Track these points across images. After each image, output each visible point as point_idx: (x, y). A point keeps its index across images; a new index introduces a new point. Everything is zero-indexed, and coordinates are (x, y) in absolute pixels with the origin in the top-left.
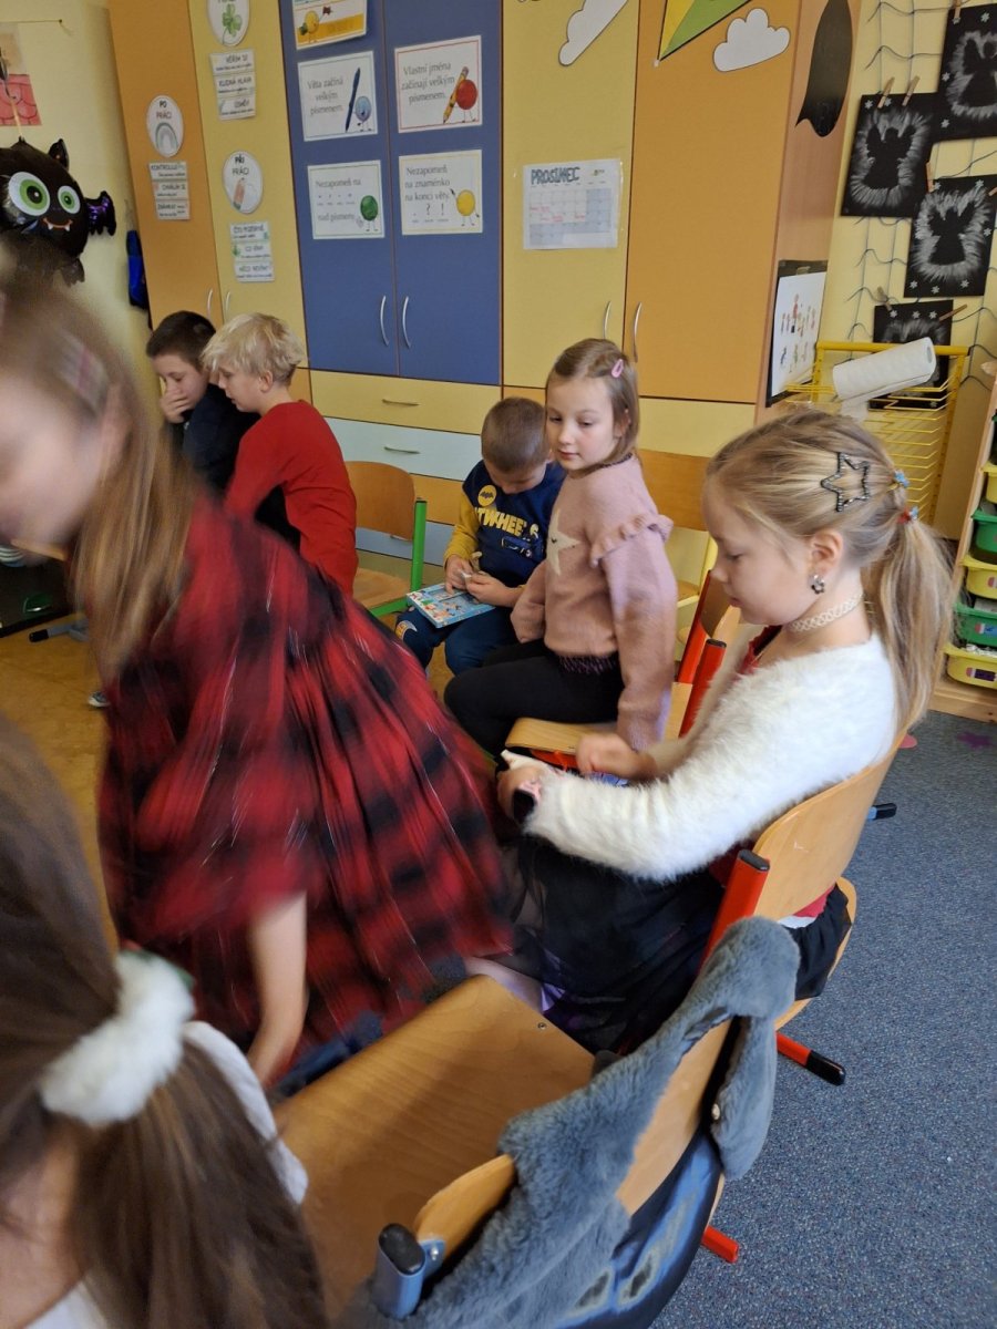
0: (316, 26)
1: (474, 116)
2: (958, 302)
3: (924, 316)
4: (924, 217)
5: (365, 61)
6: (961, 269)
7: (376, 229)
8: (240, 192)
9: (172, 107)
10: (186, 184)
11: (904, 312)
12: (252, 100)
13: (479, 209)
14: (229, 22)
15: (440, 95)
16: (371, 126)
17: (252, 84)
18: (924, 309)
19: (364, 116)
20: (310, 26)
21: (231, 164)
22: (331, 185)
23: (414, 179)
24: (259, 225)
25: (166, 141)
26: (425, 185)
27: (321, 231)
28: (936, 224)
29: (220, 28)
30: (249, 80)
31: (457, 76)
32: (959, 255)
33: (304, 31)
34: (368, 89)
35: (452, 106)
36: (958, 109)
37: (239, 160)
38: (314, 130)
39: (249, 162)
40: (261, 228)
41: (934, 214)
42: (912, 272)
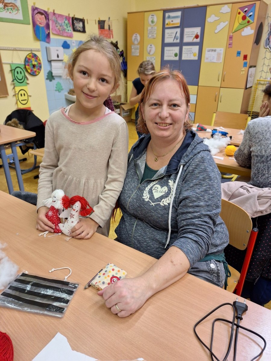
0: (170, 24)
1: (198, 40)
5: (178, 30)
7: (177, 58)
8: (150, 51)
9: (138, 36)
10: (139, 49)
12: (155, 36)
13: (197, 55)
14: (152, 22)
15: (192, 36)
16: (178, 41)
17: (156, 32)
19: (177, 39)
20: (169, 23)
21: (149, 46)
22: (169, 50)
23: (185, 50)
24: (153, 57)
25: (136, 41)
26: (187, 51)
27: (166, 58)
29: (150, 23)
30: (155, 32)
31: (196, 33)
33: (167, 24)
34: (178, 35)
35: (194, 38)
37: (151, 45)
38: (167, 41)
39: (153, 46)
40: (153, 58)
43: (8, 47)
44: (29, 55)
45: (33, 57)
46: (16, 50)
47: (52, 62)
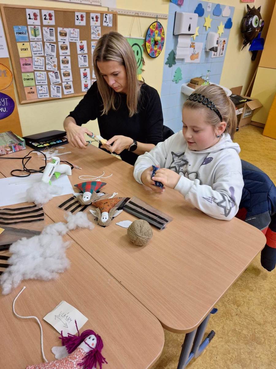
43: (129, 11)
44: (153, 24)
45: (157, 28)
46: (138, 16)
47: (179, 37)
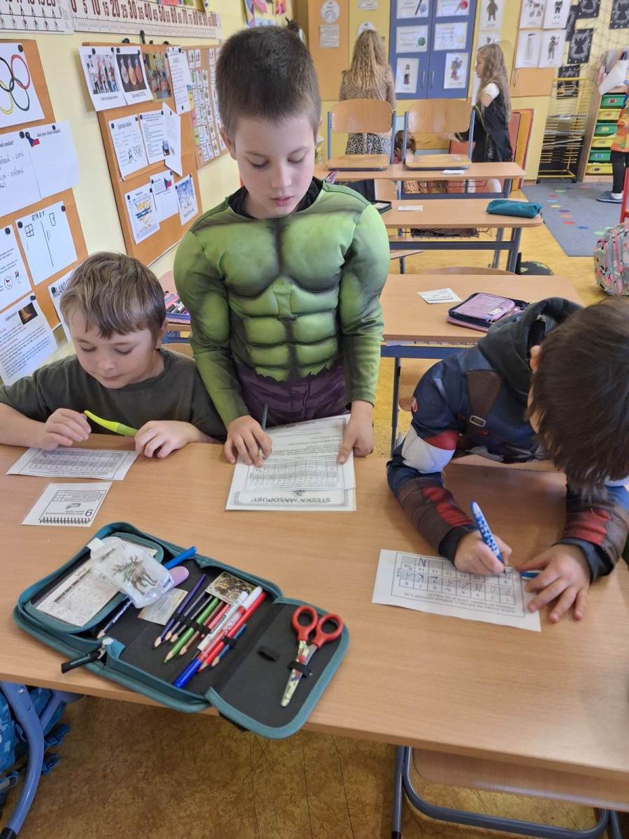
2: (582, 65)
3: (572, 70)
4: (573, 41)
6: (582, 55)
7: (424, 48)
9: (335, 4)
10: (338, 32)
11: (567, 69)
13: (465, 41)
15: (454, 4)
16: (426, 14)
18: (572, 68)
21: (362, 26)
22: (407, 34)
23: (441, 32)
25: (330, 17)
26: (445, 33)
27: (400, 49)
28: (576, 42)
32: (582, 52)
35: (458, 9)
36: (583, 10)
38: (402, 14)
41: (576, 40)
42: (570, 57)
